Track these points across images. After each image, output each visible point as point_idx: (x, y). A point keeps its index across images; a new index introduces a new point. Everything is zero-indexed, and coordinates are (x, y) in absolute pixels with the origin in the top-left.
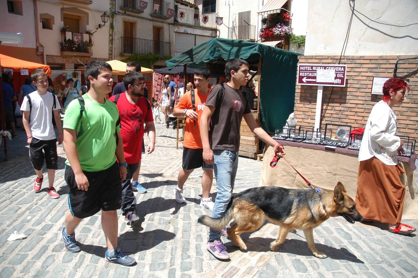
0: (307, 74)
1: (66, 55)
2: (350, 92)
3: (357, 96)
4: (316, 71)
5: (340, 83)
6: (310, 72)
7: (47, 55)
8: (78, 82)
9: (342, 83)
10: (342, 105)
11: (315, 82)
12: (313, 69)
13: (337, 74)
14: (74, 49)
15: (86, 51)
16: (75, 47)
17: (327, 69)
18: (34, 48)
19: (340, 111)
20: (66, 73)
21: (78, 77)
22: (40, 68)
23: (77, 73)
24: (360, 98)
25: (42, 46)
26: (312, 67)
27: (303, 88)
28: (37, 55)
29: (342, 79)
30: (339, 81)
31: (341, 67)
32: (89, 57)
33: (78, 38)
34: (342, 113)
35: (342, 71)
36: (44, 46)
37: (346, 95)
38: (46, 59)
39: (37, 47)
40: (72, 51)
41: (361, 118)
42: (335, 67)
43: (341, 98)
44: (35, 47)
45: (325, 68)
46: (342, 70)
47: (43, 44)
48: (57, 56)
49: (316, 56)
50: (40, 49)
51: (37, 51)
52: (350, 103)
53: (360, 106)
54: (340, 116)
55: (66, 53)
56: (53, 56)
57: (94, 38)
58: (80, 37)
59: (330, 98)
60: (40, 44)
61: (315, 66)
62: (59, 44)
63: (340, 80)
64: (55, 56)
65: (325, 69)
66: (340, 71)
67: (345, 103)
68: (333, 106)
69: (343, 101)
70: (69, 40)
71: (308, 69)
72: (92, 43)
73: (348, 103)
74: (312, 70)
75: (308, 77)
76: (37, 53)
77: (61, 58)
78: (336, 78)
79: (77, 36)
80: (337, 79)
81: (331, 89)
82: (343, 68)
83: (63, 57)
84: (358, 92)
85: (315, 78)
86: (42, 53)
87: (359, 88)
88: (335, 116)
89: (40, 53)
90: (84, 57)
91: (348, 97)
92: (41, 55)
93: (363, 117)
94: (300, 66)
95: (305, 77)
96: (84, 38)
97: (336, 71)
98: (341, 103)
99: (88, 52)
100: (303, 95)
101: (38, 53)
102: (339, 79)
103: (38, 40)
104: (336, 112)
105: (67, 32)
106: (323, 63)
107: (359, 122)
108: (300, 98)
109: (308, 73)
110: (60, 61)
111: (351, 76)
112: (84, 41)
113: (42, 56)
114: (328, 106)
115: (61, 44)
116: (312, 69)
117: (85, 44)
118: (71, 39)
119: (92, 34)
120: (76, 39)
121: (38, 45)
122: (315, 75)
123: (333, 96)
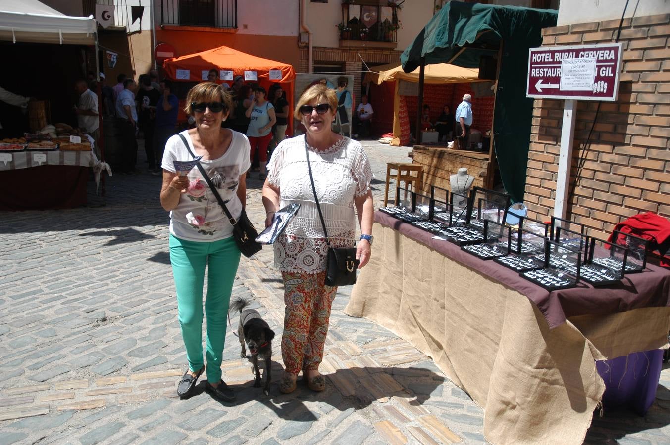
0: (544, 72)
1: (347, 47)
2: (636, 114)
3: (650, 126)
4: (560, 63)
5: (605, 92)
6: (548, 68)
7: (314, 48)
8: (347, 94)
9: (609, 93)
10: (618, 149)
11: (556, 91)
12: (556, 57)
13: (599, 67)
14: (361, 35)
15: (386, 39)
16: (365, 32)
17: (582, 56)
18: (294, 36)
19: (612, 164)
20: (325, 79)
21: (349, 85)
22: (275, 69)
23: (347, 79)
24: (655, 132)
25: (307, 32)
26: (553, 53)
27: (546, 107)
28: (299, 47)
29: (610, 81)
30: (602, 86)
31: (610, 49)
32: (392, 49)
33: (372, 17)
34: (616, 169)
35: (611, 60)
36: (311, 31)
37: (626, 124)
38: (313, 54)
39: (300, 35)
40: (360, 39)
41: (654, 186)
42: (597, 50)
43: (614, 131)
44: (296, 34)
45: (577, 53)
46: (610, 57)
47: (309, 29)
48: (332, 49)
49: (574, 26)
50: (304, 38)
51: (298, 41)
52: (634, 145)
53: (654, 153)
54: (611, 177)
55: (348, 43)
56: (325, 48)
57: (401, 15)
58: (374, 14)
59: (592, 131)
60: (305, 29)
61: (558, 52)
62: (337, 28)
63: (606, 84)
64: (329, 49)
65: (577, 56)
66: (606, 61)
67: (624, 144)
68: (599, 152)
69: (618, 138)
70: (355, 19)
71: (546, 60)
72: (399, 23)
73: (629, 145)
74: (553, 62)
75: (546, 80)
76: (298, 45)
77: (340, 51)
78: (598, 79)
79: (369, 11)
80: (599, 82)
81: (596, 107)
82: (612, 52)
83: (344, 51)
84: (654, 116)
85: (557, 80)
86: (306, 43)
87: (655, 104)
88: (600, 176)
89: (304, 45)
90: (382, 49)
91: (630, 130)
92: (305, 47)
93: (661, 182)
94: (533, 53)
95: (539, 78)
96: (382, 16)
97: (598, 61)
98: (614, 144)
99: (389, 41)
100: (546, 122)
101: (300, 44)
102: (603, 82)
103: (302, 22)
104: (603, 167)
105: (351, 6)
106: (587, 42)
107: (650, 196)
108: (540, 130)
109: (546, 70)
110: (337, 57)
111: (641, 72)
112: (383, 20)
113: (305, 49)
114: (589, 150)
115: (341, 27)
116: (554, 60)
117: (383, 25)
118: (358, 18)
119: (398, 7)
120: (368, 17)
121: (301, 30)
122: (558, 72)
123: (600, 127)
